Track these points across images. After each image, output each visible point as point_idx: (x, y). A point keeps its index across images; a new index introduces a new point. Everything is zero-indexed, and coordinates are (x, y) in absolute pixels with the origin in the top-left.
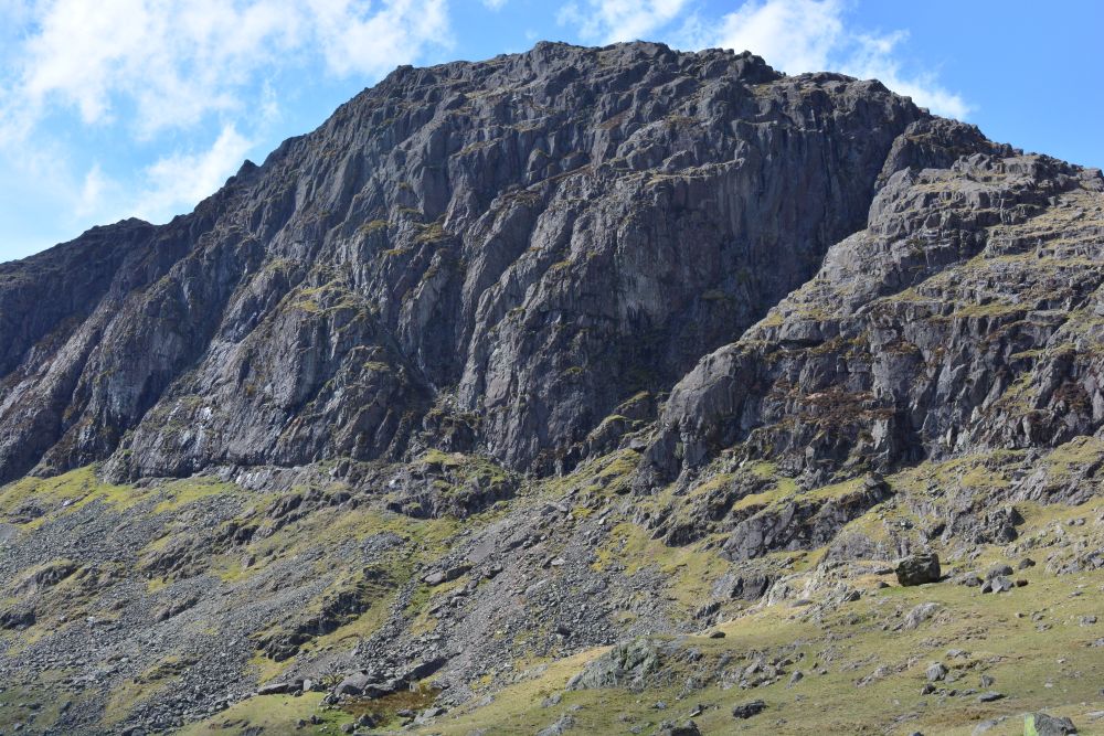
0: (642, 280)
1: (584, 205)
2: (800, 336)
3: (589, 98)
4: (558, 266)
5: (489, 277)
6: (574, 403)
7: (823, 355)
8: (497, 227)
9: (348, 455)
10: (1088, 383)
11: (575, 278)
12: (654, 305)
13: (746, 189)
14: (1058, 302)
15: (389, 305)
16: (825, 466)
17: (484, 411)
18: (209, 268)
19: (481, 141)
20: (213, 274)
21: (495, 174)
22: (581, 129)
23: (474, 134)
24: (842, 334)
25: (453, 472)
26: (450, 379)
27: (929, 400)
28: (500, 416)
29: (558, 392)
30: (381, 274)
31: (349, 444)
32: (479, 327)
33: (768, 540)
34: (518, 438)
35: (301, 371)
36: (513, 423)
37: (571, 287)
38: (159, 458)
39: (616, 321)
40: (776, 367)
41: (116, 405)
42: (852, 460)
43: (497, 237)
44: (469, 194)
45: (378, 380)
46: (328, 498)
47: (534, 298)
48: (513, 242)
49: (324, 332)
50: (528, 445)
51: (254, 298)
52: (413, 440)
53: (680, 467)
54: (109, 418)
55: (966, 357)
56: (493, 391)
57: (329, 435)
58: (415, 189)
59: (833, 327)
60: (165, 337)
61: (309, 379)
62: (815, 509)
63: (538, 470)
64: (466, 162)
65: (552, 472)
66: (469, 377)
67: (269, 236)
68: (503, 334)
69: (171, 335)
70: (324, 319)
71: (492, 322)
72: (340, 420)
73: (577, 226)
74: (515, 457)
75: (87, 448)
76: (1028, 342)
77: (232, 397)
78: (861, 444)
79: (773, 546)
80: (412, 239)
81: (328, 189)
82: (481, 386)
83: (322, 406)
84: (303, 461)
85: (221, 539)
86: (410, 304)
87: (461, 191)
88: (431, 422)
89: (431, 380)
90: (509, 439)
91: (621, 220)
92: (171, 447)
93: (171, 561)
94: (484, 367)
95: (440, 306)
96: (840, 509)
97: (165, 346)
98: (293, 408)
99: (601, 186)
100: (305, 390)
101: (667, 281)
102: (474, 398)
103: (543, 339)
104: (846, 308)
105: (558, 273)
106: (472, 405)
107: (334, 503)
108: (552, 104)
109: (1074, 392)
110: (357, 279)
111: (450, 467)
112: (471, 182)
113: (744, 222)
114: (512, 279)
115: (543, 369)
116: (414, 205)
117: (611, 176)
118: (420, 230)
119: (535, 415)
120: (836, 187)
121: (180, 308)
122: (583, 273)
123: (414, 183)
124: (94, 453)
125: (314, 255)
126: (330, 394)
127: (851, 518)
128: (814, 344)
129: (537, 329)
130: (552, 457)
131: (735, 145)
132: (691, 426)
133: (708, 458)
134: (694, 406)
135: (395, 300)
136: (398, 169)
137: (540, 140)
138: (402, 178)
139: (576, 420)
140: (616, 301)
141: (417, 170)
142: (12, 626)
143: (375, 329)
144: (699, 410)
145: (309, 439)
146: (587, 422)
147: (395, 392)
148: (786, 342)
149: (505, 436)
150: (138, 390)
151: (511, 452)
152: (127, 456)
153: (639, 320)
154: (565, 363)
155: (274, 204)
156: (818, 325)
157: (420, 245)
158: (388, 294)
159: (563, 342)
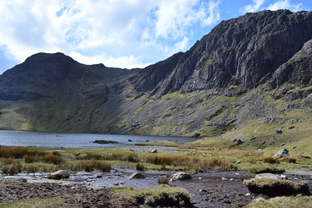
0: (268, 53)
1: (256, 41)
2: (299, 60)
3: (256, 22)
4: (252, 52)
5: (240, 55)
6: (256, 76)
7: (304, 64)
8: (241, 46)
9: (218, 87)
11: (256, 54)
12: (270, 57)
13: (287, 34)
16: (305, 84)
17: (240, 78)
18: (193, 58)
19: (237, 32)
20: (194, 59)
21: (240, 37)
22: (255, 27)
23: (236, 31)
24: (307, 59)
25: (236, 89)
26: (234, 73)
28: (243, 79)
29: (254, 74)
30: (221, 57)
31: (218, 85)
32: (239, 64)
33: (294, 98)
34: (247, 82)
35: (209, 74)
36: (246, 80)
37: (255, 56)
38: (187, 89)
39: (263, 61)
40: (294, 66)
41: (180, 82)
42: (310, 83)
43: (241, 48)
44: (236, 41)
45: (222, 74)
46: (215, 94)
47: (248, 58)
48: (244, 49)
49: (212, 67)
50: (248, 84)
51: (200, 63)
52: (228, 84)
53: (277, 86)
54: (179, 84)
56: (242, 75)
57: (214, 84)
59: (305, 58)
60: (187, 70)
61: (210, 75)
62: (303, 92)
63: (251, 88)
64: (235, 36)
65: (253, 88)
66: (238, 73)
67: (202, 52)
68: (243, 65)
69: (188, 70)
70: (212, 65)
71: (241, 63)
72: (216, 81)
73: (255, 45)
74: (246, 86)
75: (176, 89)
77: (198, 79)
79: (295, 99)
81: (211, 43)
82: (240, 74)
83: (213, 79)
84: (210, 88)
85: (198, 102)
86: (227, 61)
87: (234, 41)
88: (231, 81)
89: (231, 73)
90: (245, 83)
91: (263, 43)
92: (189, 88)
93: (190, 106)
94: (240, 71)
95: (232, 61)
96: (308, 92)
97: (187, 72)
98: (208, 80)
99: (259, 37)
100: (210, 77)
101: (273, 53)
102: (239, 76)
103: (250, 65)
104: (308, 55)
105: (252, 53)
106: (238, 77)
107: (216, 95)
108: (249, 24)
110: (217, 58)
111: (235, 88)
112: (236, 39)
113: (287, 40)
114: (244, 55)
115: (251, 70)
116: (226, 44)
117: (261, 35)
118: (228, 48)
119: (250, 78)
120: (305, 32)
121: (189, 65)
122: (257, 53)
123: (226, 40)
124: (177, 89)
125: (210, 55)
126: (214, 77)
127: (310, 93)
128: (302, 62)
129: (249, 63)
130: (253, 85)
131: (284, 27)
132: (278, 78)
133: (282, 84)
134: (279, 75)
135: (224, 61)
136: (223, 38)
137: (248, 30)
138: (224, 40)
139: (257, 79)
140: (263, 57)
141: (226, 38)
142: (167, 116)
143: (221, 66)
144: (280, 75)
145: (211, 85)
146: (259, 79)
147: (225, 76)
148: (296, 62)
149: (244, 82)
150: (183, 79)
151: (246, 85)
152: (182, 89)
153: (268, 60)
154: (255, 69)
155: (203, 47)
156: (302, 58)
157: (227, 51)
158: (223, 60)
159: (254, 65)
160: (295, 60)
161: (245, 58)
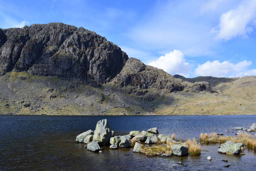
1: (100, 53)
2: (133, 74)
3: (93, 38)
5: (91, 58)
6: (104, 76)
7: (136, 77)
8: (90, 52)
9: (80, 78)
10: (162, 84)
13: (113, 55)
14: (156, 76)
15: (78, 59)
17: (93, 75)
21: (86, 45)
22: (93, 42)
26: (88, 70)
27: (148, 83)
28: (96, 76)
29: (103, 74)
30: (77, 54)
32: (90, 64)
34: (99, 79)
35: (69, 65)
36: (98, 77)
40: (131, 77)
43: (91, 54)
44: (84, 47)
46: (81, 83)
47: (98, 62)
49: (71, 61)
51: (51, 52)
52: (88, 77)
54: (26, 64)
55: (151, 80)
56: (94, 73)
58: (77, 44)
59: (136, 74)
66: (90, 70)
68: (94, 66)
69: (35, 54)
71: (93, 64)
72: (77, 73)
73: (101, 55)
74: (99, 81)
75: (22, 68)
76: (155, 80)
77: (53, 66)
78: (143, 86)
80: (79, 51)
81: (58, 38)
82: (92, 72)
83: (73, 71)
84: (72, 78)
86: (82, 60)
89: (85, 69)
91: (106, 56)
94: (92, 69)
95: (84, 60)
98: (68, 70)
99: (101, 51)
100: (69, 68)
101: (109, 64)
103: (100, 68)
105: (100, 60)
106: (91, 74)
107: (83, 84)
108: (89, 37)
109: (162, 85)
110: (72, 54)
112: (84, 45)
115: (100, 71)
116: (77, 46)
119: (100, 76)
122: (103, 61)
124: (25, 68)
125: (59, 48)
126: (74, 69)
127: (146, 93)
129: (99, 66)
130: (103, 82)
131: (112, 50)
133: (127, 85)
134: (125, 80)
136: (74, 40)
137: (90, 42)
138: (74, 42)
141: (77, 41)
143: (78, 62)
146: (106, 78)
147: (83, 71)
148: (131, 75)
149: (97, 78)
150: (31, 61)
152: (33, 71)
154: (103, 71)
157: (81, 52)
158: (78, 57)
159: (102, 69)
160: (131, 74)
161: (95, 62)
